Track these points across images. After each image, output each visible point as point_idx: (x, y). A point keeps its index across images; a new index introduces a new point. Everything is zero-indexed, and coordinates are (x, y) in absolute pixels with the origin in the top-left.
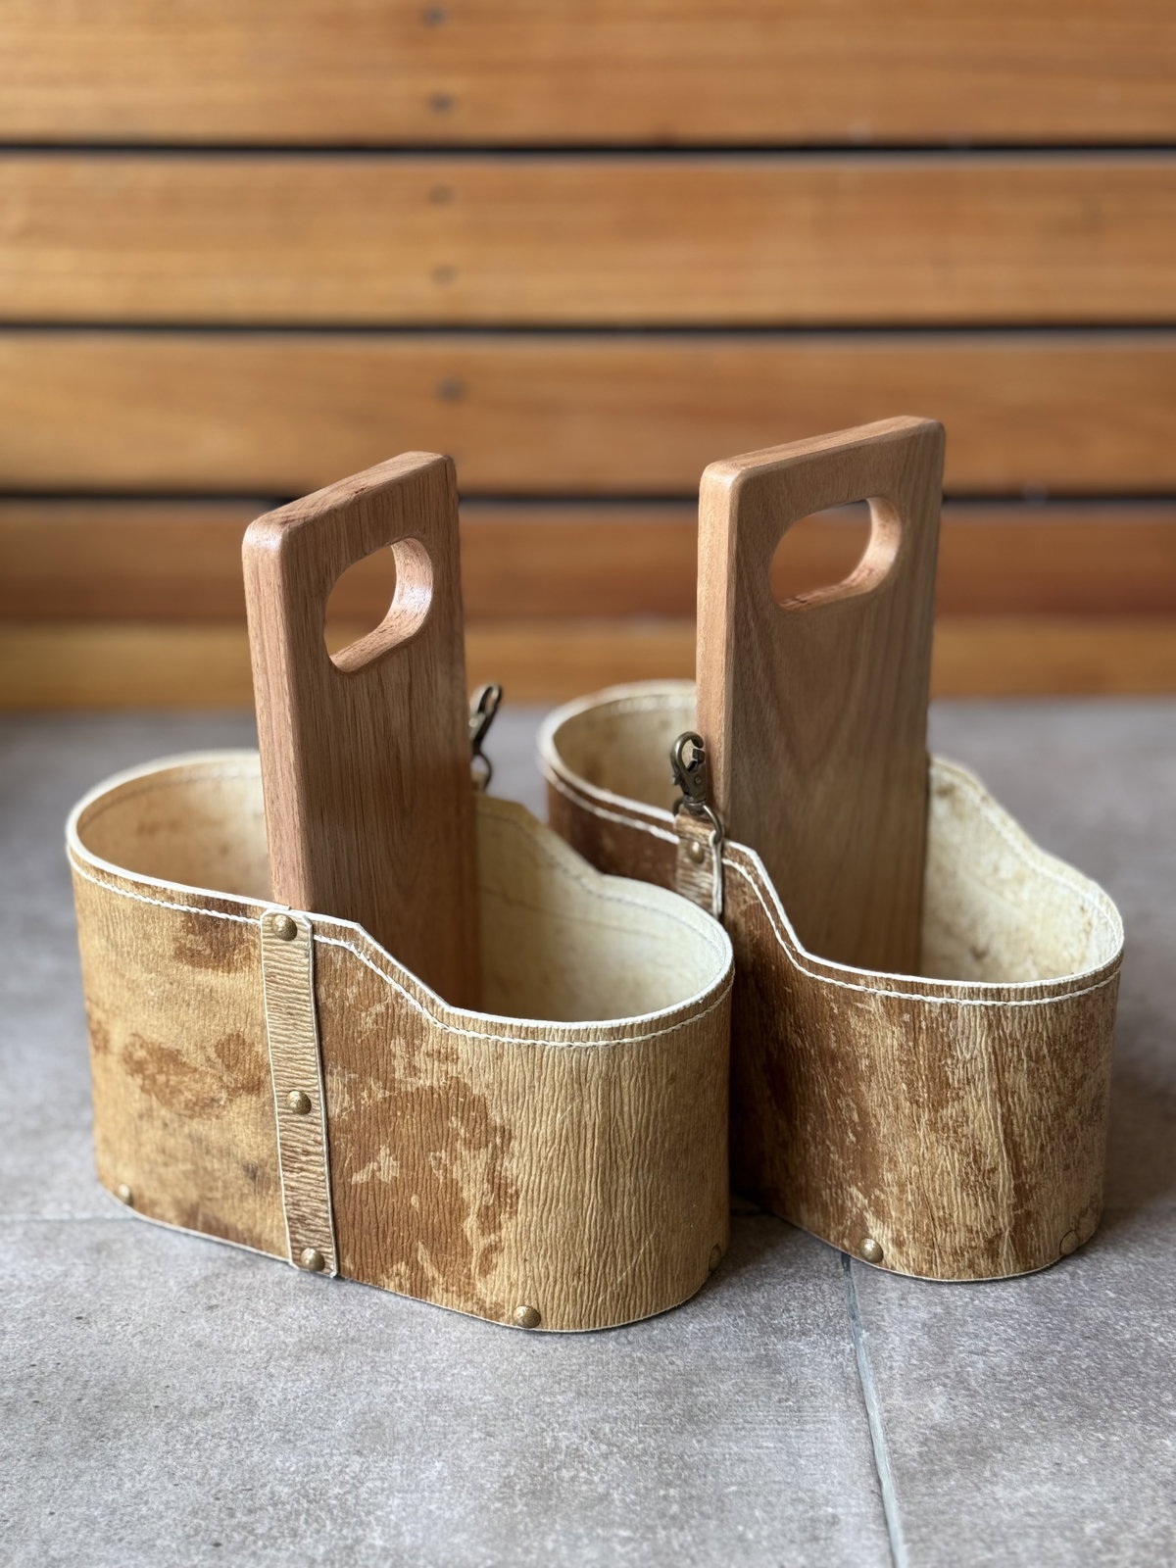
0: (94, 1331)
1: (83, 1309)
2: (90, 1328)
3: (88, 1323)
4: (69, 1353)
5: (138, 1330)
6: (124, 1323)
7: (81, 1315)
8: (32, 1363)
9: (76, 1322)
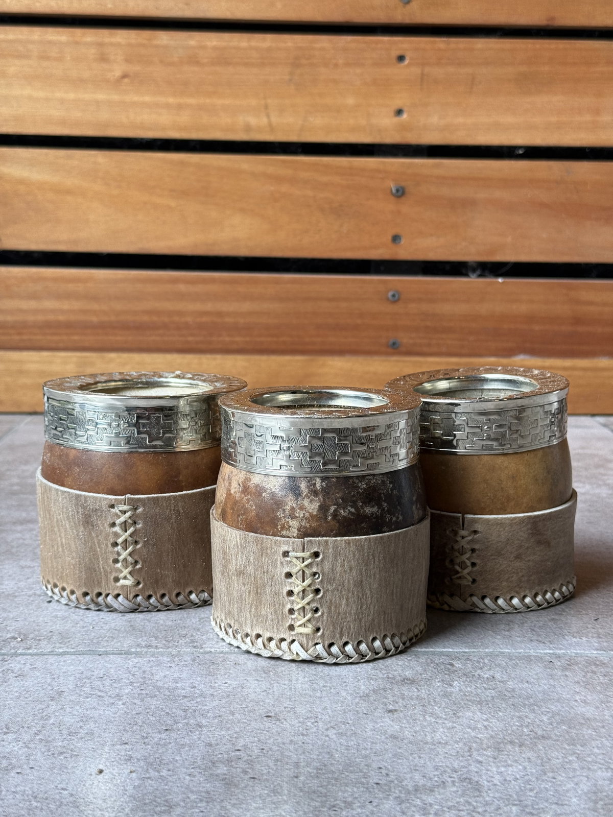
0: (286, 725)
1: (270, 711)
2: (282, 723)
3: (278, 720)
4: (271, 741)
5: (329, 726)
6: (313, 721)
7: (268, 715)
8: (237, 748)
9: (266, 719)
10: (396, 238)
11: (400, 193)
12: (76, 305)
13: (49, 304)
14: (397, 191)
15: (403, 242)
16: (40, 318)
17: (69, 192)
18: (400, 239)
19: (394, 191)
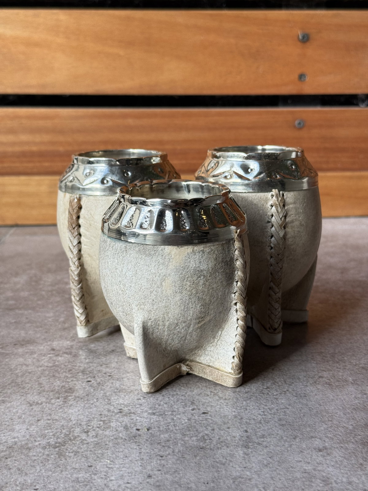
10: (301, 77)
11: (305, 39)
12: (46, 138)
13: (24, 137)
14: (303, 37)
15: (307, 79)
16: (17, 149)
17: (37, 44)
18: (305, 77)
19: (300, 37)
